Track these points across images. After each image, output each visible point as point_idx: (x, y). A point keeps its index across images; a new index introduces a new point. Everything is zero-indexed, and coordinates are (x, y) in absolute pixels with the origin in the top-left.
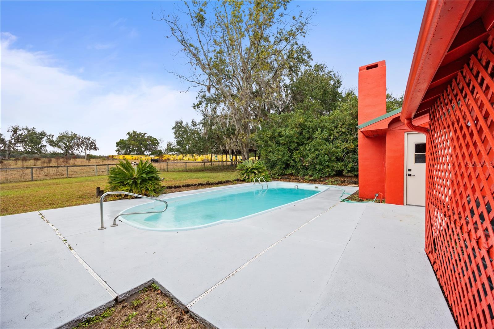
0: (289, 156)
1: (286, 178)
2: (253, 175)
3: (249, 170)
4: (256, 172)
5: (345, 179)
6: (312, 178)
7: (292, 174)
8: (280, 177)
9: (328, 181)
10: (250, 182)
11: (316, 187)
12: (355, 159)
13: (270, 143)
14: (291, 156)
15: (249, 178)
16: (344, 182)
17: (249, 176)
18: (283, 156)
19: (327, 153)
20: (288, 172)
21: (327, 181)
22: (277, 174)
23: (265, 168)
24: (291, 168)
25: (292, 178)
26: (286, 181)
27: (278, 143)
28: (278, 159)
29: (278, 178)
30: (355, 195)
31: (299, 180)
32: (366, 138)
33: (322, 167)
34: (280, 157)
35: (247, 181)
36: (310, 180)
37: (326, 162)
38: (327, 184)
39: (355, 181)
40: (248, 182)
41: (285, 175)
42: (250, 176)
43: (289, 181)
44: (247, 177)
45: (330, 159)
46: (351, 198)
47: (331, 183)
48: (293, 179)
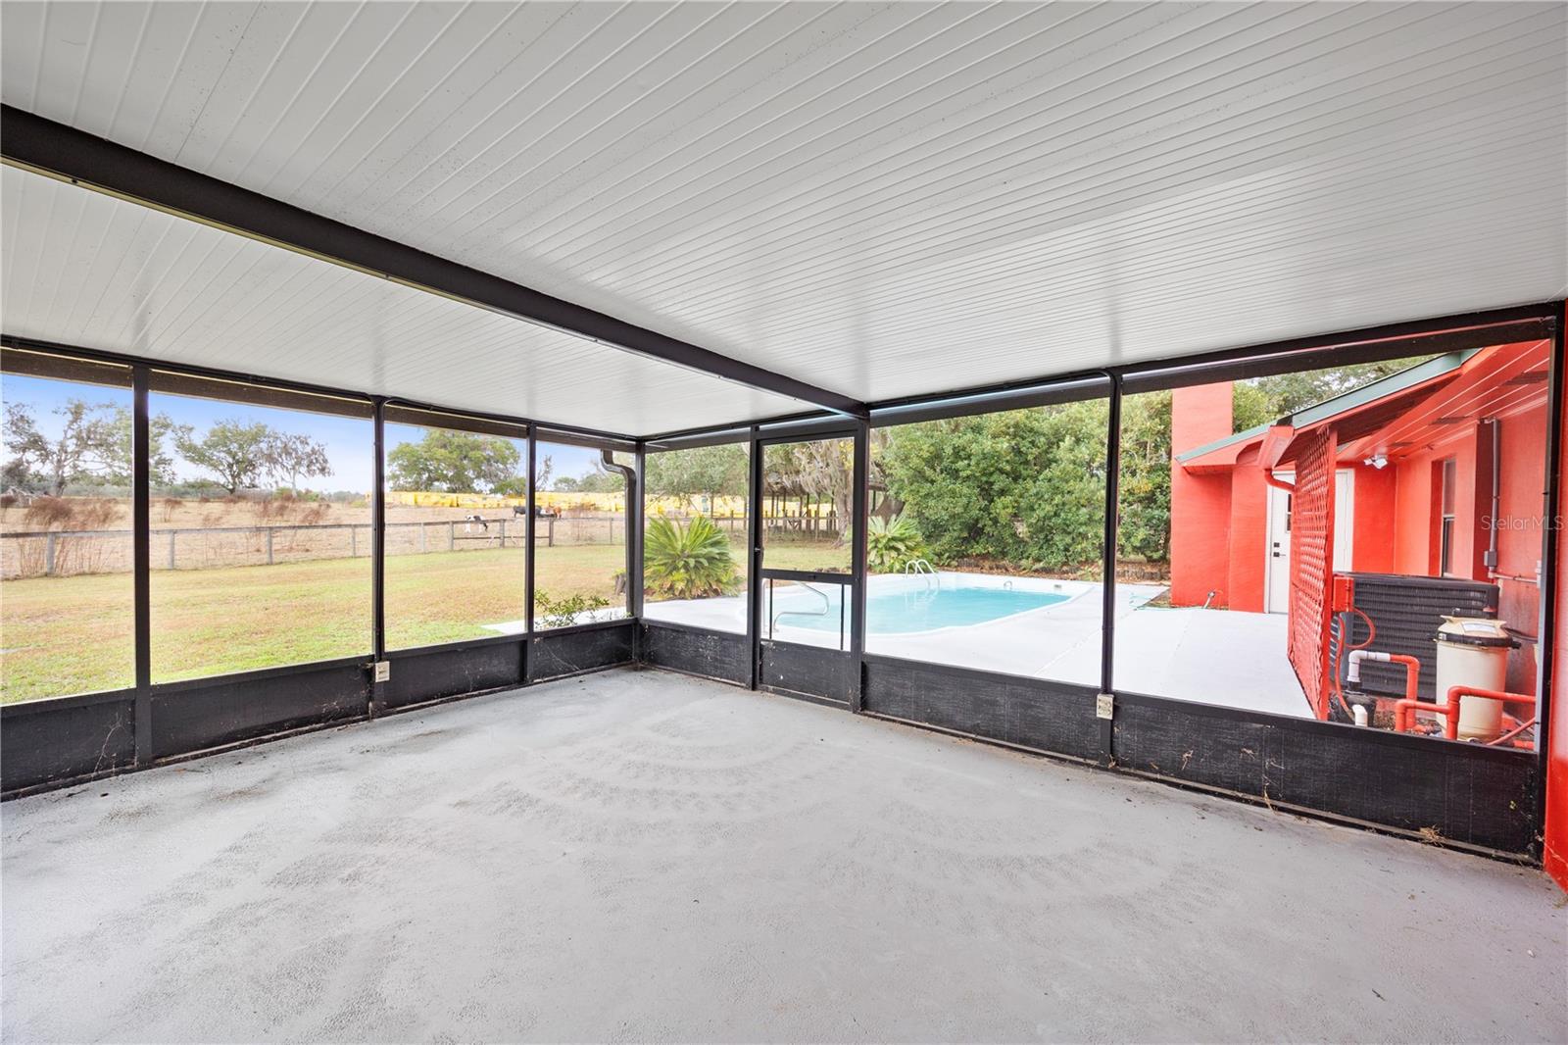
0: (980, 509)
1: (969, 565)
2: (894, 554)
3: (884, 541)
4: (900, 546)
5: (1126, 569)
6: (1041, 564)
7: (985, 557)
8: (954, 563)
9: (1083, 572)
10: (886, 573)
11: (1057, 586)
12: (1153, 518)
13: (928, 472)
14: (986, 509)
15: (882, 563)
16: (1124, 576)
17: (882, 556)
18: (966, 507)
19: (1082, 501)
20: (978, 549)
21: (1079, 573)
22: (947, 555)
23: (919, 539)
24: (983, 540)
25: (987, 564)
26: (972, 572)
27: (954, 474)
28: (953, 516)
29: (949, 565)
30: (1160, 599)
31: (1007, 570)
32: (1188, 476)
33: (1068, 540)
34: (959, 510)
35: (878, 569)
36: (1036, 571)
37: (1081, 524)
38: (1082, 578)
39: (1152, 573)
40: (880, 572)
41: (968, 556)
42: (886, 559)
43: (982, 573)
44: (878, 561)
45: (1090, 519)
46: (1154, 603)
47: (1090, 578)
48: (991, 568)
